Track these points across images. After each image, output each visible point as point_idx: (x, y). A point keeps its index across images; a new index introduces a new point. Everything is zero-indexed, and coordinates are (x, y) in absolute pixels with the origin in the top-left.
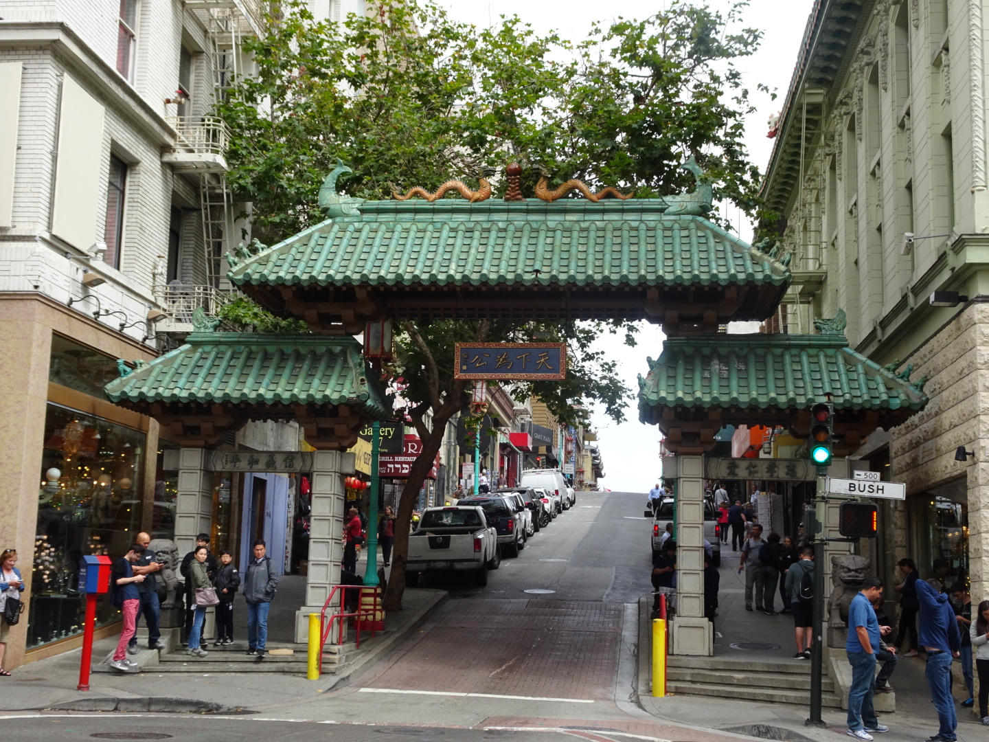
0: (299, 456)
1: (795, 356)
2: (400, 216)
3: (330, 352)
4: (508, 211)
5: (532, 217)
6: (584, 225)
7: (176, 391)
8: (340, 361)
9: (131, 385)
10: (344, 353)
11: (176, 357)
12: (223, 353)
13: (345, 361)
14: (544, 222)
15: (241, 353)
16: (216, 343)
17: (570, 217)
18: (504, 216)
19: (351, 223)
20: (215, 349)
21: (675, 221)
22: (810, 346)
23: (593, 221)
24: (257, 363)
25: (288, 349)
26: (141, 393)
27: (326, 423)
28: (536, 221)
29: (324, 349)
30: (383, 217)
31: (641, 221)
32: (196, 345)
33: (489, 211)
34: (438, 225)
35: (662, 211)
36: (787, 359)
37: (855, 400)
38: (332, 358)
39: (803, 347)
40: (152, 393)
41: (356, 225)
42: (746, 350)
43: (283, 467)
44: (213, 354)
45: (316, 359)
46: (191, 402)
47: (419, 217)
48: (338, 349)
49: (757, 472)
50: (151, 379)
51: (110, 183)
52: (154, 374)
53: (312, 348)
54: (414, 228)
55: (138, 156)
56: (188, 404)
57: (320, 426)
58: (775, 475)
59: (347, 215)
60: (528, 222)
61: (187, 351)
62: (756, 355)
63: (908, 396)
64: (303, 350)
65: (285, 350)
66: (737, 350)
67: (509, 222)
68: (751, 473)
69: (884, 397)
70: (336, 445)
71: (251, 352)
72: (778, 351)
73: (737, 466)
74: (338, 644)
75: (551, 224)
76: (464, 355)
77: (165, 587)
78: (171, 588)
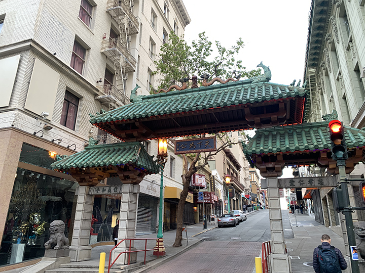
0: (119, 187)
1: (315, 131)
3: (130, 147)
5: (200, 92)
6: (220, 92)
8: (132, 150)
9: (60, 163)
11: (79, 154)
12: (96, 151)
13: (134, 150)
14: (205, 93)
15: (102, 151)
16: (94, 149)
17: (214, 90)
19: (139, 103)
22: (322, 126)
23: (224, 90)
24: (104, 153)
28: (202, 93)
29: (128, 147)
30: (149, 100)
32: (88, 150)
33: (186, 93)
34: (168, 100)
35: (251, 82)
36: (312, 132)
37: (349, 144)
38: (129, 150)
39: (318, 127)
40: (64, 166)
41: (141, 103)
42: (292, 131)
43: (113, 191)
45: (123, 151)
47: (162, 98)
48: (133, 147)
49: (304, 184)
50: (67, 161)
51: (65, 99)
52: (69, 159)
57: (125, 175)
58: (313, 184)
59: (138, 101)
60: (199, 94)
61: (85, 151)
62: (297, 132)
64: (121, 148)
65: (116, 149)
66: (288, 131)
67: (192, 95)
68: (301, 184)
69: (364, 141)
70: (130, 182)
72: (307, 130)
73: (294, 182)
74: (127, 264)
75: (208, 94)
76: (178, 145)
77: (56, 240)
78: (58, 241)
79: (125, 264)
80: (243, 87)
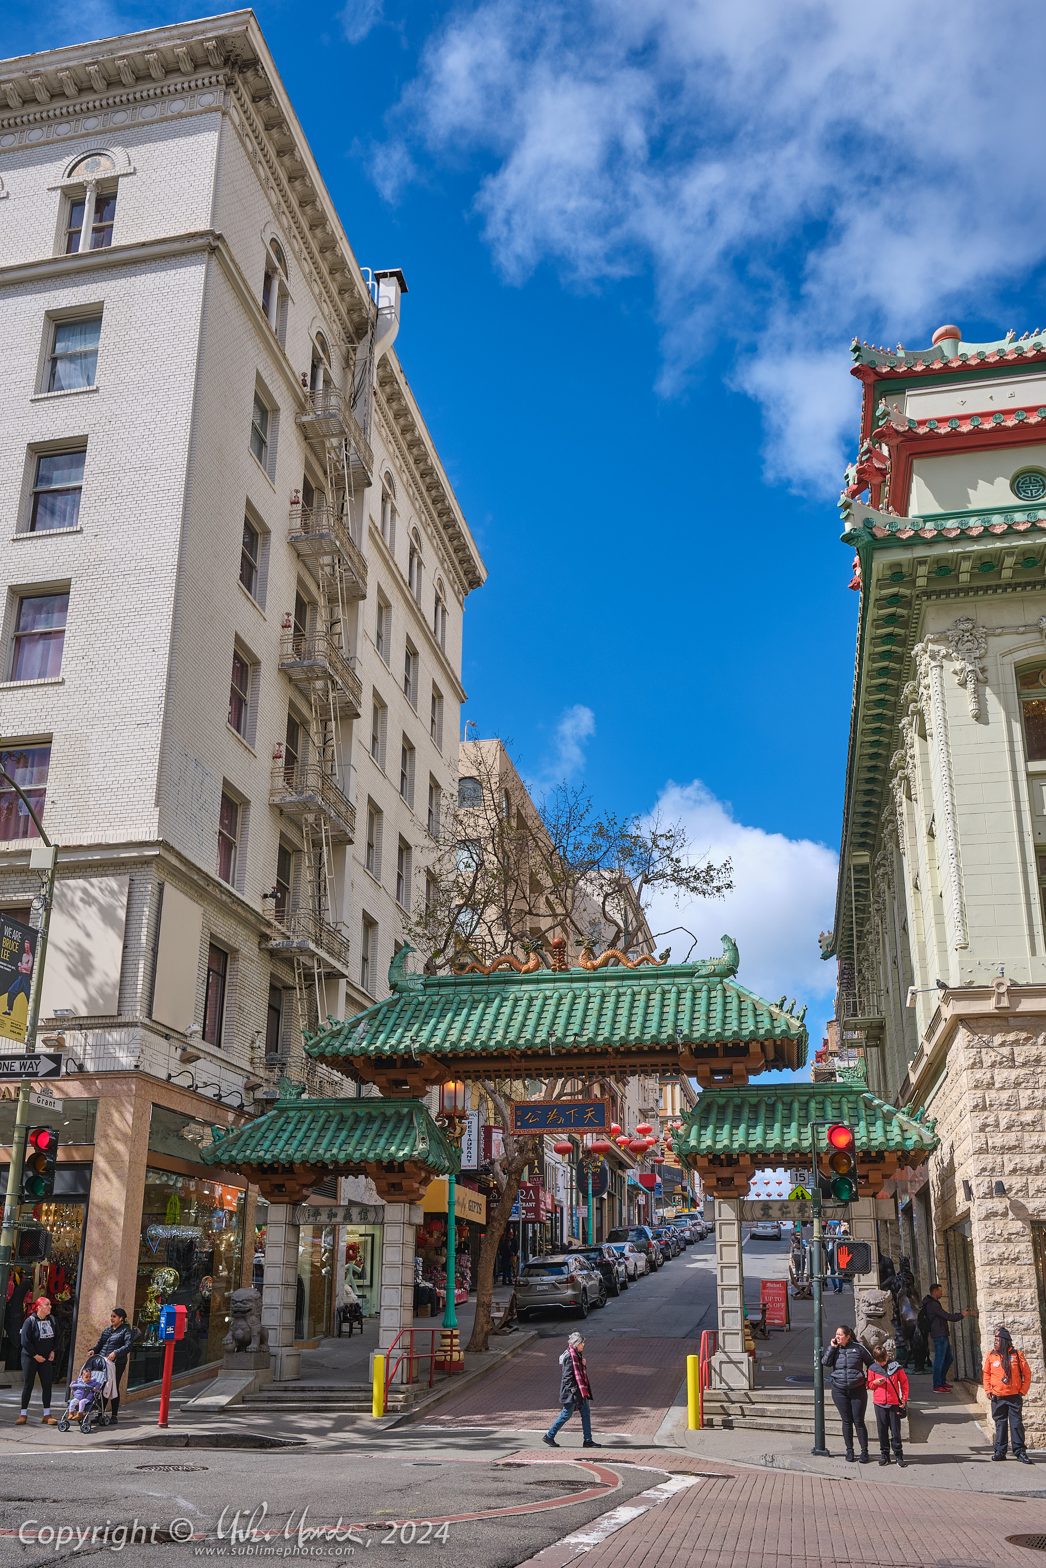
0: (373, 1209)
1: (819, 1103)
2: (459, 988)
3: (398, 1113)
4: (555, 981)
5: (575, 985)
6: (621, 990)
7: (262, 1153)
8: (406, 1122)
9: (223, 1148)
10: (410, 1114)
11: (264, 1122)
12: (305, 1117)
13: (411, 1121)
14: (587, 989)
15: (320, 1117)
16: (300, 1109)
17: (609, 984)
18: (551, 985)
19: (416, 997)
20: (298, 1114)
21: (705, 983)
22: (831, 1093)
23: (630, 986)
24: (333, 1126)
25: (361, 1112)
26: (231, 1156)
27: (394, 1178)
28: (580, 989)
29: (392, 1111)
30: (444, 991)
32: (282, 1111)
33: (538, 981)
34: (492, 996)
35: (692, 975)
36: (811, 1106)
37: (873, 1143)
38: (400, 1118)
39: (825, 1095)
40: (240, 1157)
41: (420, 998)
42: (773, 1099)
43: (358, 1220)
44: (296, 1118)
45: (386, 1120)
46: (274, 1162)
47: (476, 988)
48: (406, 1110)
49: (789, 1212)
50: (240, 1143)
51: (209, 970)
52: (243, 1138)
53: (382, 1110)
54: (471, 998)
55: (237, 946)
56: (272, 1164)
57: (390, 1181)
58: (806, 1215)
59: (413, 990)
60: (572, 989)
61: (274, 1116)
62: (783, 1103)
63: (921, 1137)
64: (374, 1113)
65: (359, 1113)
66: (766, 1099)
67: (556, 990)
68: (783, 1213)
69: (899, 1139)
70: (404, 1198)
71: (330, 1116)
73: (770, 1208)
74: (407, 1383)
75: (592, 991)
76: (519, 1113)
77: (250, 1332)
78: (255, 1333)
79: (402, 1383)
80: (673, 984)
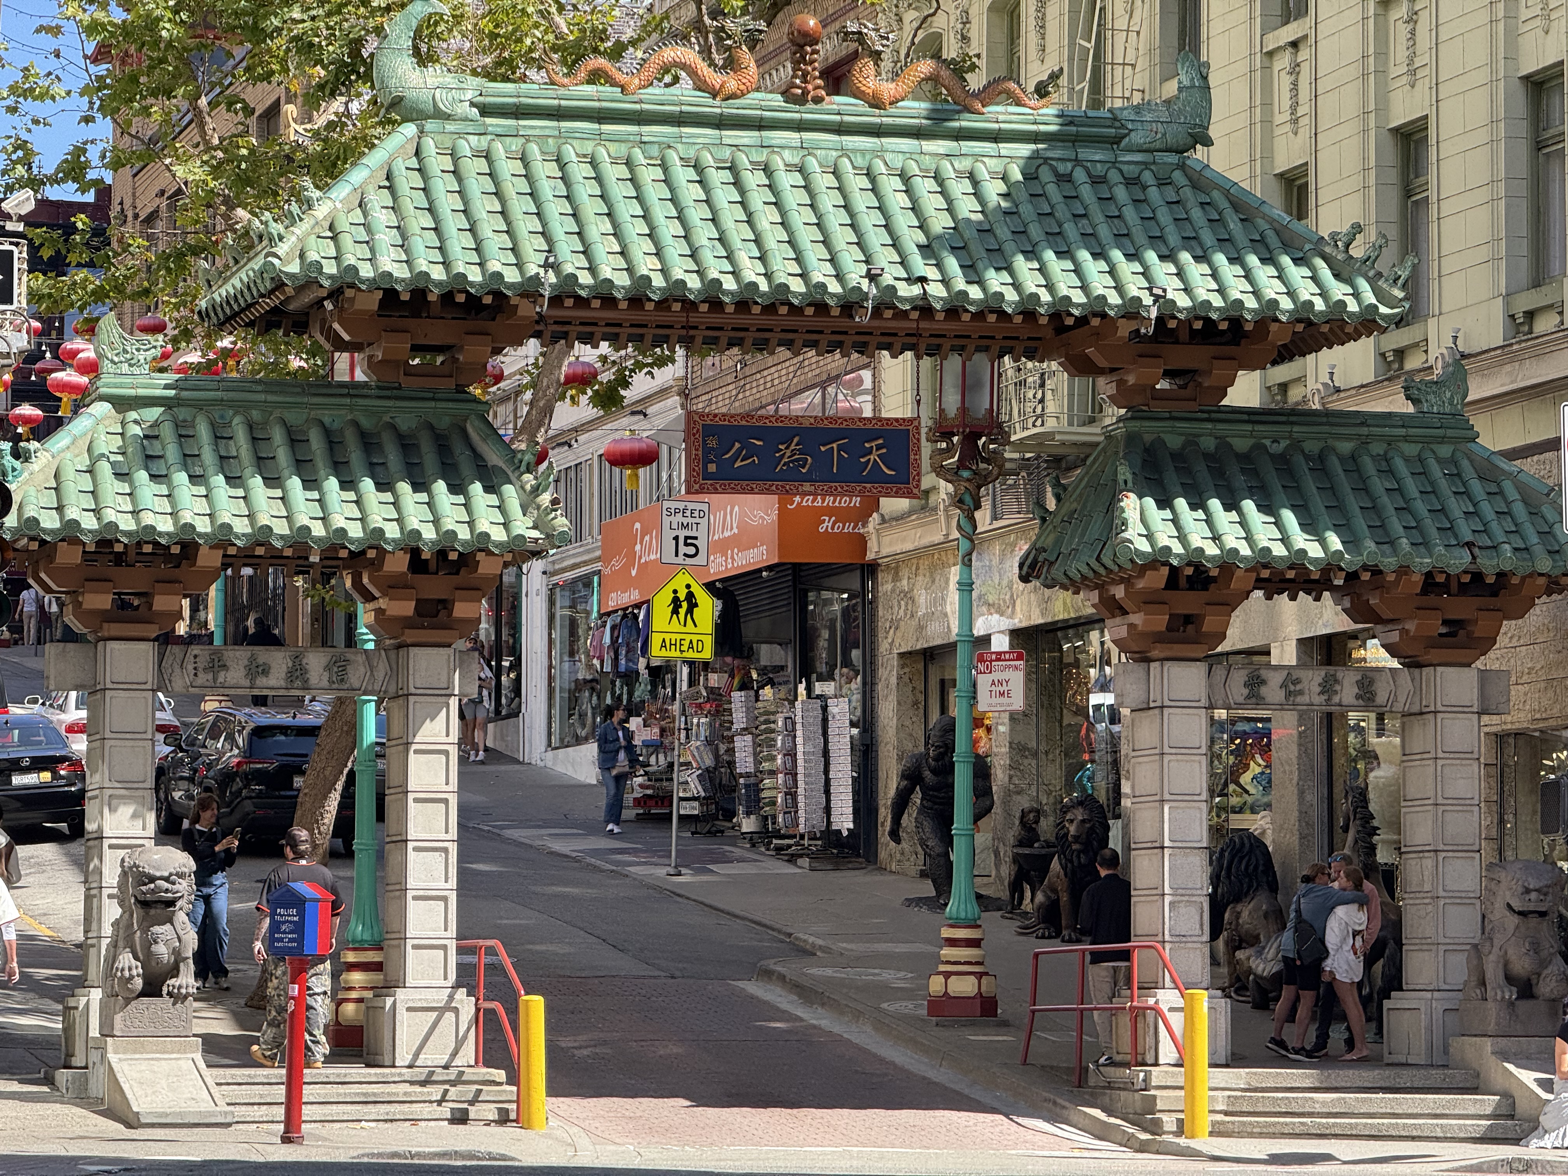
0: (361, 657)
1: (1379, 458)
2: (569, 125)
4: (800, 125)
5: (852, 142)
6: (960, 164)
9: (34, 501)
12: (188, 425)
14: (878, 154)
15: (227, 426)
16: (170, 403)
17: (930, 147)
18: (792, 137)
19: (459, 134)
21: (1146, 165)
22: (1406, 438)
23: (979, 157)
25: (333, 420)
27: (437, 588)
28: (863, 152)
29: (412, 422)
30: (532, 126)
31: (1077, 162)
32: (123, 404)
33: (760, 125)
34: (653, 151)
35: (1116, 141)
36: (1369, 464)
38: (440, 441)
39: (1391, 441)
41: (473, 139)
42: (1282, 444)
49: (1301, 693)
54: (603, 154)
58: (1336, 699)
60: (844, 152)
61: (106, 419)
62: (1305, 455)
64: (368, 425)
65: (326, 421)
66: (1267, 442)
67: (804, 150)
68: (1289, 695)
71: (252, 425)
73: (1263, 682)
75: (893, 160)
76: (713, 443)
